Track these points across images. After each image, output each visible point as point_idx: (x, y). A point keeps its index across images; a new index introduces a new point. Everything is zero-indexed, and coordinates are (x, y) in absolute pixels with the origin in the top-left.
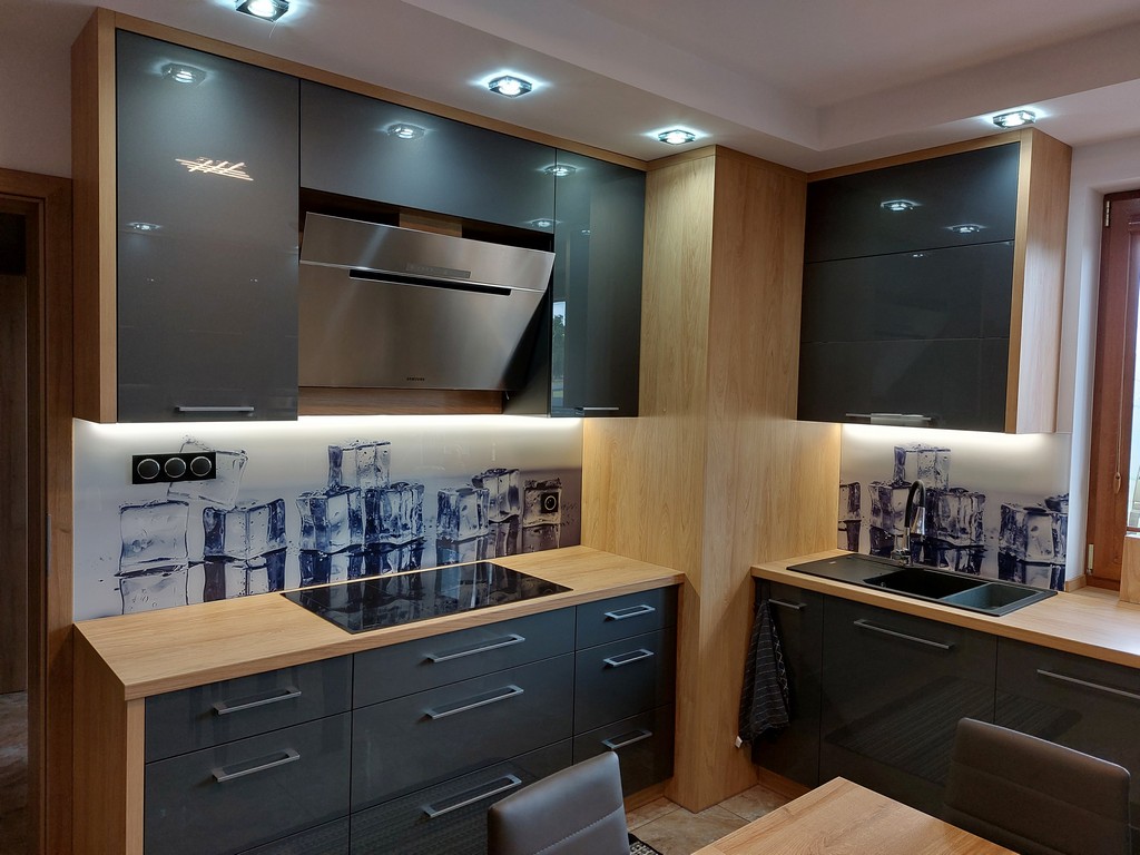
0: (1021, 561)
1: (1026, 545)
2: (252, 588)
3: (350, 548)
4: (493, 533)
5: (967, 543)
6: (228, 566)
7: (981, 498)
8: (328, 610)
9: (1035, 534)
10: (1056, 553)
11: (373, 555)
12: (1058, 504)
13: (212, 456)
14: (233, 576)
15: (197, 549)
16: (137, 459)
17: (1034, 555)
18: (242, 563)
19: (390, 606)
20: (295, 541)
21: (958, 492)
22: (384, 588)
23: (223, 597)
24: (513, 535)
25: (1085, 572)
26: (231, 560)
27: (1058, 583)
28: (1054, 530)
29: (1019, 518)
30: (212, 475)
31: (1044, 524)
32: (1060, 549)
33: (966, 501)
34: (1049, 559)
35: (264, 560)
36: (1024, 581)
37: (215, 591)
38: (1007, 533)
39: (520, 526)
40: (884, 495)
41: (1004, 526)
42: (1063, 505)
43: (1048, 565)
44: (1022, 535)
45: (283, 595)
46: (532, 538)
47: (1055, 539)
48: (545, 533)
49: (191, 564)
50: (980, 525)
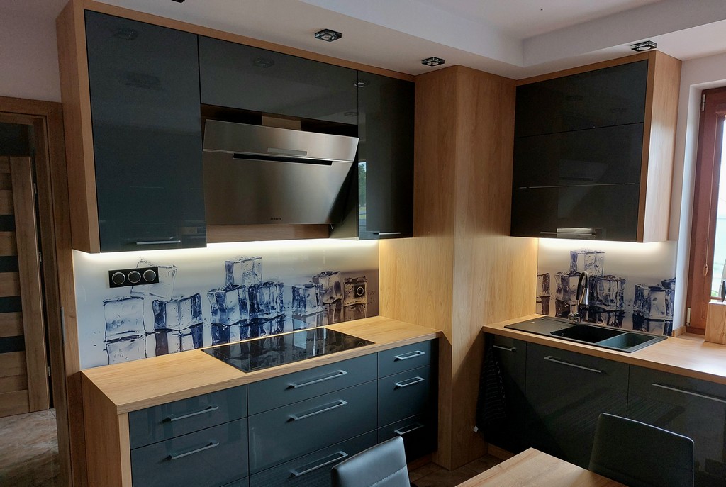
0: (646, 319)
1: (649, 309)
2: (184, 347)
3: (240, 322)
4: (326, 310)
5: (614, 308)
6: (169, 334)
7: (623, 281)
8: (229, 359)
9: (655, 302)
10: (667, 313)
11: (254, 326)
12: (669, 284)
13: (156, 269)
14: (172, 340)
15: (150, 325)
16: (111, 273)
17: (654, 315)
18: (177, 332)
19: (266, 355)
20: (208, 319)
21: (609, 278)
22: (262, 345)
23: (167, 353)
24: (338, 311)
25: (685, 325)
26: (171, 331)
27: (668, 332)
28: (666, 300)
29: (646, 293)
30: (156, 281)
31: (661, 296)
32: (670, 311)
33: (614, 284)
34: (663, 317)
35: (190, 331)
36: (648, 331)
37: (162, 349)
38: (638, 302)
39: (342, 305)
40: (564, 280)
41: (636, 298)
42: (672, 285)
43: (663, 321)
44: (647, 303)
45: (202, 350)
46: (350, 312)
47: (667, 305)
48: (358, 309)
49: (147, 334)
50: (622, 298)
